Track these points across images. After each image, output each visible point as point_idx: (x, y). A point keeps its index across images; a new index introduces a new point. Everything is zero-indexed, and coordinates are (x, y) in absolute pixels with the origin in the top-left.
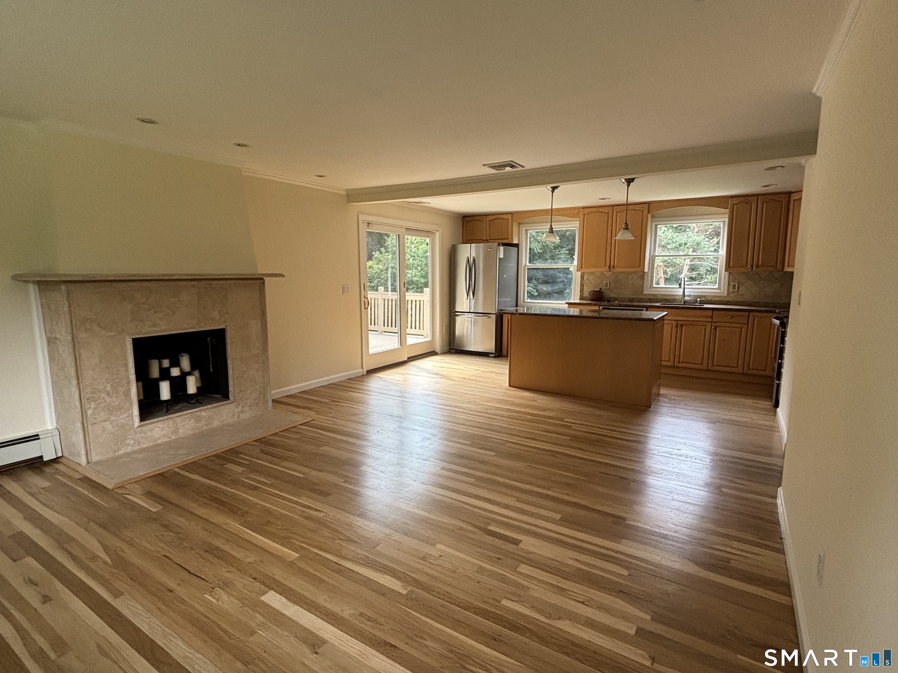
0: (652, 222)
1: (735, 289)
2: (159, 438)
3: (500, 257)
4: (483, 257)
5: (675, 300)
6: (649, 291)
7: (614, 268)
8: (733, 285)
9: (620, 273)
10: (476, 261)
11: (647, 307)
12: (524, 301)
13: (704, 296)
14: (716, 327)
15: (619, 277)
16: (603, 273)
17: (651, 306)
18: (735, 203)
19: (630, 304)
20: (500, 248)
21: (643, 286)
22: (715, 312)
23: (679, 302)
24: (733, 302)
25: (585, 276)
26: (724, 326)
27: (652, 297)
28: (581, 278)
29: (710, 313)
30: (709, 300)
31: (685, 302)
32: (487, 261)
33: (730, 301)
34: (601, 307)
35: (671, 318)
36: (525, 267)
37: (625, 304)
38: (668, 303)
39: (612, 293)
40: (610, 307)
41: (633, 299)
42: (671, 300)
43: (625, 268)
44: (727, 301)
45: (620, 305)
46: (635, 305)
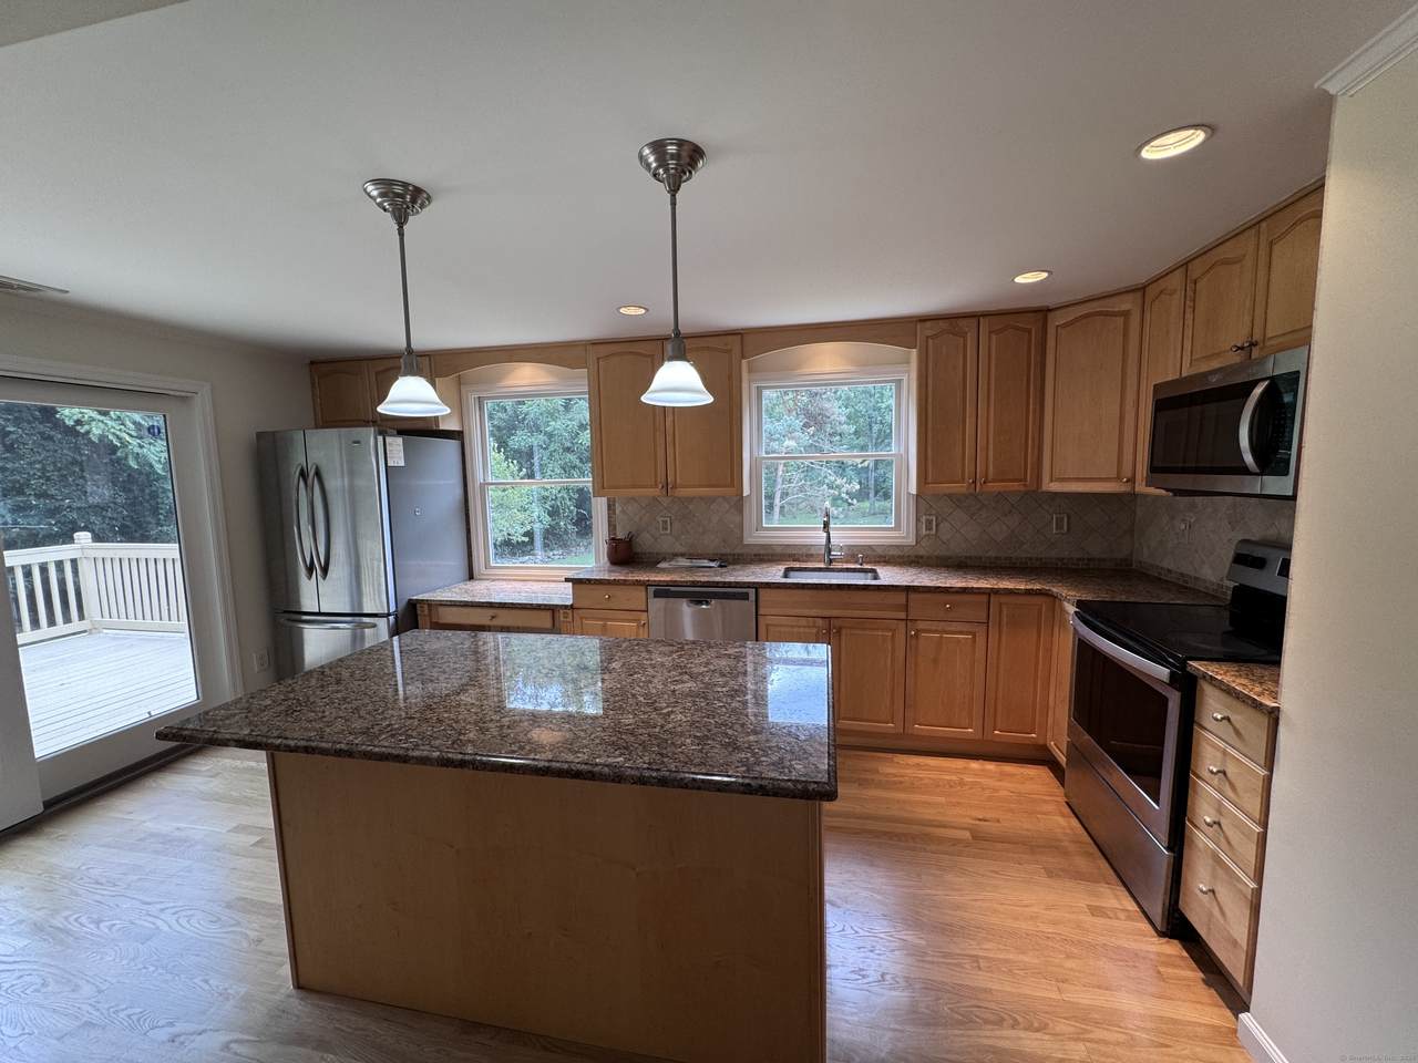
0: (751, 381)
1: (931, 529)
3: (390, 464)
4: (342, 465)
5: (809, 557)
6: (755, 537)
7: (674, 487)
8: (927, 520)
9: (691, 499)
10: (325, 476)
11: (758, 586)
12: (487, 566)
13: (869, 546)
14: (918, 631)
15: (691, 507)
16: (655, 499)
17: (767, 583)
18: (929, 333)
19: (718, 579)
20: (388, 440)
21: (741, 526)
22: (913, 596)
23: (820, 562)
24: (928, 558)
25: (617, 505)
26: (934, 628)
27: (762, 552)
28: (609, 510)
29: (901, 598)
30: (880, 556)
31: (831, 561)
32: (352, 473)
33: (922, 557)
34: (651, 589)
35: (813, 612)
36: (484, 486)
37: (706, 579)
38: (797, 565)
39: (677, 544)
40: (672, 589)
41: (722, 555)
42: (802, 555)
43: (700, 486)
44: (916, 557)
45: (694, 584)
46: (730, 582)
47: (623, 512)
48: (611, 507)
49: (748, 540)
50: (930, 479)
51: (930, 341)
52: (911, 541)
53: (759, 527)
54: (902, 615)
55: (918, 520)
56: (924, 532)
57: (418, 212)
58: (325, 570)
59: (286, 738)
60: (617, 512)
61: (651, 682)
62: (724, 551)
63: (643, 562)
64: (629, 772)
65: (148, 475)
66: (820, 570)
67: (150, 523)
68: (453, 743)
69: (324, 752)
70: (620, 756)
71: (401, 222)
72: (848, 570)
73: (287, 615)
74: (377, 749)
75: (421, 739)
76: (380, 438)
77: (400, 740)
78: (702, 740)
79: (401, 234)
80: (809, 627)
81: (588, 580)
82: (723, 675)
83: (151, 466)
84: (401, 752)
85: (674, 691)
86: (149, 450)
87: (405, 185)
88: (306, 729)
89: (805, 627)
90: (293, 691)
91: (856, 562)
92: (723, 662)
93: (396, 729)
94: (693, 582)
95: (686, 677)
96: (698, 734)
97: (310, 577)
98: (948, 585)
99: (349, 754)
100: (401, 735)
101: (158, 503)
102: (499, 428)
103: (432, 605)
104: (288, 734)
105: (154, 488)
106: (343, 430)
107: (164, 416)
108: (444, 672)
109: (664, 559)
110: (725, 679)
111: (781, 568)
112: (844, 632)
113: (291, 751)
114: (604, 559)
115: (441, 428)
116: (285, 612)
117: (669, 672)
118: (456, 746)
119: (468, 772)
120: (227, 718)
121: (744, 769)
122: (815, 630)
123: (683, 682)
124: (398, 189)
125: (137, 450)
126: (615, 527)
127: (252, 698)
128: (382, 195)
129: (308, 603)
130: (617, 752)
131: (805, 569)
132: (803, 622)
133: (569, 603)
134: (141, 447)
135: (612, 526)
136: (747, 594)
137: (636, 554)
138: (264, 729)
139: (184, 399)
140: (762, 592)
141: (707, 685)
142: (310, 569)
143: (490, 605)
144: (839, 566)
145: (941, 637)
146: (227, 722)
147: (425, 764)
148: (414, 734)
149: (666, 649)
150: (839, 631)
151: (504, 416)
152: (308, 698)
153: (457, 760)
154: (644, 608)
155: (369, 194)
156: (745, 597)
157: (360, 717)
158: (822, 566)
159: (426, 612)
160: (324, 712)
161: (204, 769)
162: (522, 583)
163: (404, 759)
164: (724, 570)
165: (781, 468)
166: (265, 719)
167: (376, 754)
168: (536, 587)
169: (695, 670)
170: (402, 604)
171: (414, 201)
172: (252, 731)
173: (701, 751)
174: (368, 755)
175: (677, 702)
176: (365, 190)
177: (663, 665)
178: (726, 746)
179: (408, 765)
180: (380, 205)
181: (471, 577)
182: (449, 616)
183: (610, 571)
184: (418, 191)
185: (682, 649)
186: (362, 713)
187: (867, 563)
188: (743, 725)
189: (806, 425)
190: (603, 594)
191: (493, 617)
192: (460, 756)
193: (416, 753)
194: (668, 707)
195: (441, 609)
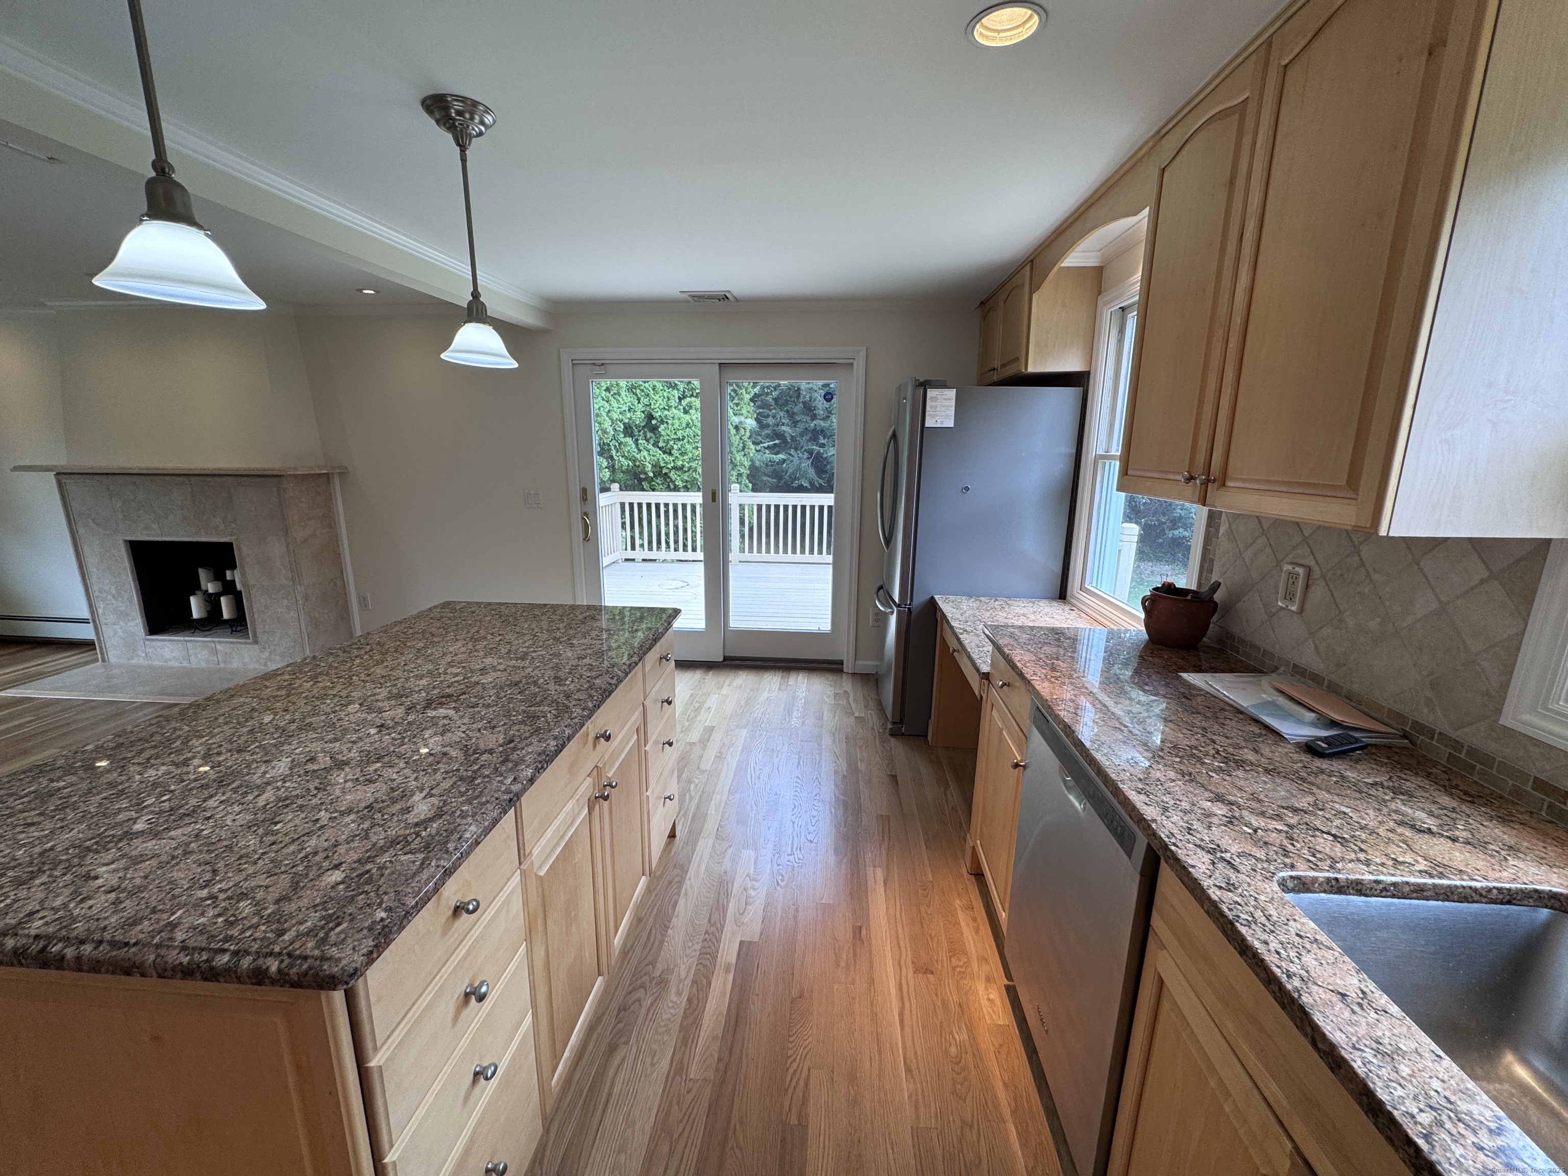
2: (170, 660)
3: (928, 424)
10: (898, 439)
12: (1082, 586)
20: (932, 393)
36: (1099, 460)
39: (1310, 645)
40: (1050, 721)
48: (1213, 519)
49: (1523, 717)
58: (888, 542)
76: (919, 392)
115: (1033, 369)
133: (988, 668)
181: (1063, 596)
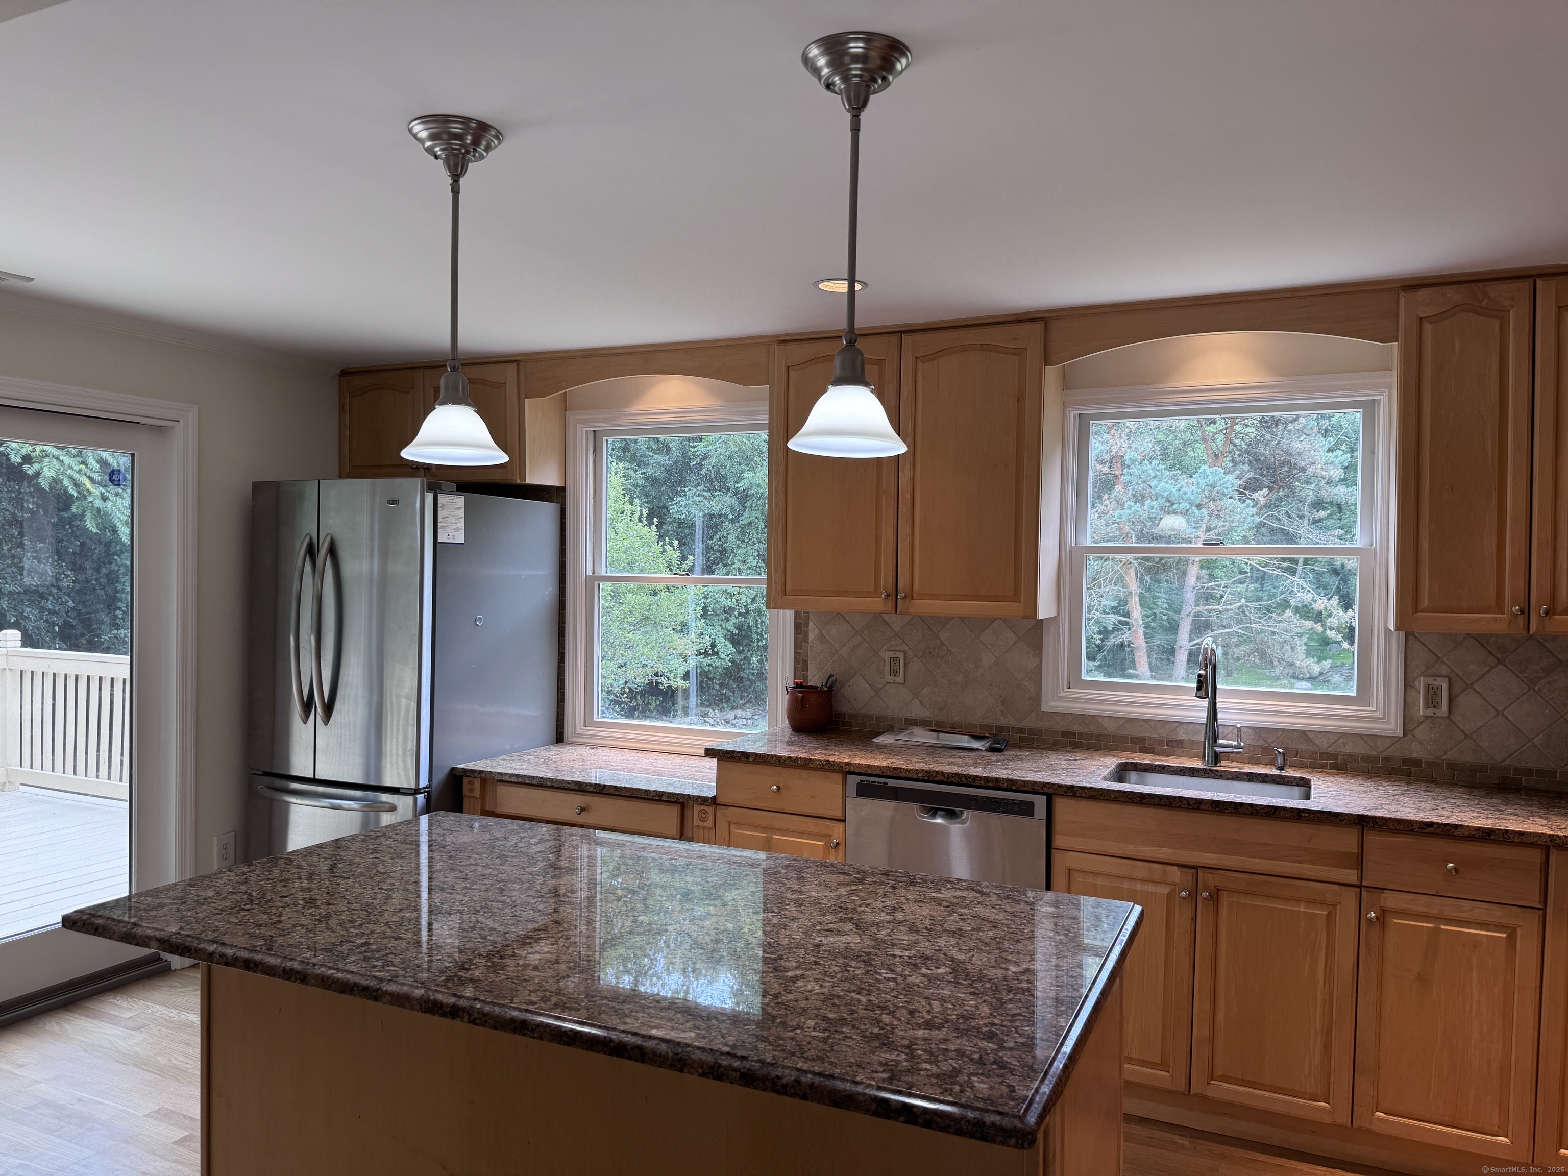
0: (1064, 405)
1: (1436, 706)
3: (442, 538)
4: (372, 538)
5: (1174, 745)
6: (1066, 699)
7: (909, 596)
8: (1428, 687)
9: (944, 621)
10: (344, 554)
11: (1052, 792)
12: (588, 720)
13: (1303, 733)
14: (1383, 914)
15: (944, 636)
16: (878, 616)
17: (1072, 787)
18: (1426, 311)
19: (978, 771)
20: (443, 499)
21: (1037, 673)
22: (1372, 838)
23: (1195, 756)
24: (1430, 764)
25: (811, 624)
26: (1421, 909)
27: (1076, 728)
28: (796, 633)
29: (1348, 841)
30: (1323, 755)
31: (1217, 758)
32: (385, 554)
33: (1417, 763)
34: (853, 780)
35: (1163, 853)
36: (593, 582)
37: (953, 769)
38: (1147, 759)
39: (916, 702)
40: (892, 783)
41: (1001, 729)
42: (1160, 742)
43: (956, 597)
44: (1405, 761)
45: (930, 777)
46: (997, 780)
47: (822, 638)
48: (800, 628)
49: (1050, 704)
50: (1425, 602)
51: (1428, 328)
52: (1393, 726)
53: (1074, 680)
54: (1351, 876)
55: (1408, 685)
56: (1421, 710)
57: (482, 157)
58: (329, 709)
59: (224, 944)
60: (811, 636)
61: (785, 927)
62: (1003, 722)
63: (850, 732)
64: (697, 1055)
65: (108, 545)
66: (1192, 772)
67: (102, 622)
68: (447, 980)
69: (270, 971)
70: (691, 1030)
71: (457, 171)
72: (1251, 778)
73: (268, 780)
74: (340, 975)
75: (405, 969)
76: (429, 497)
77: (375, 966)
78: (832, 1026)
79: (456, 191)
80: (1154, 882)
81: (743, 753)
82: (914, 929)
83: (114, 530)
84: (373, 983)
85: (818, 946)
86: (115, 503)
87: (466, 121)
88: (251, 936)
89: (1143, 881)
90: (246, 882)
91: (1272, 763)
92: (925, 910)
93: (373, 951)
94: (928, 772)
95: (848, 926)
96: (831, 1015)
97: (305, 720)
98: (1452, 821)
99: (302, 977)
100: (377, 959)
101: (117, 592)
102: (654, 481)
103: (488, 780)
104: (226, 939)
105: (114, 567)
106: (379, 481)
107: (133, 455)
108: (465, 879)
109: (890, 729)
110: (914, 937)
111: (1111, 763)
112: (1225, 898)
113: (227, 964)
114: (783, 723)
115: (529, 481)
116: (266, 774)
117: (824, 915)
118: (450, 985)
119: (460, 1026)
120: (153, 909)
121: (885, 1076)
122: (1165, 890)
123: (840, 933)
124: (456, 128)
125: (98, 503)
126: (805, 662)
127: (190, 885)
128: (432, 137)
129: (301, 765)
130: (689, 1025)
131: (1162, 769)
132: (1141, 869)
133: (711, 793)
134: (104, 499)
135: (800, 662)
136: (1031, 805)
137: (840, 715)
138: (198, 928)
139: (160, 430)
140: (1062, 805)
141: (879, 943)
142: (308, 706)
143: (580, 788)
144: (1234, 767)
145: (1437, 931)
146: (153, 913)
147: (402, 1006)
148: (397, 960)
149: (832, 879)
150: (1215, 896)
151: (663, 459)
152: (264, 894)
153: (447, 1005)
154: (838, 813)
155: (415, 136)
156: (1027, 810)
157: (328, 929)
158: (1198, 764)
159: (477, 793)
160: (280, 915)
161: (127, 1015)
162: (640, 755)
163: (372, 994)
164: (994, 756)
165: (1193, 571)
166: (201, 915)
167: (337, 981)
168: (664, 762)
169: (869, 917)
170: (441, 775)
171: (476, 143)
172: (181, 929)
173: (825, 1040)
174: (326, 983)
175: (816, 963)
176: (410, 130)
177: (817, 902)
178: (868, 1038)
179: (378, 1005)
180: (430, 150)
181: (559, 738)
182: (512, 800)
183: (790, 743)
184: (483, 127)
185: (861, 881)
186: (333, 923)
187: (1294, 766)
188: (912, 1013)
189: (1251, 486)
190: (769, 780)
191: (583, 809)
192: (453, 1000)
193: (392, 988)
194: (797, 968)
195: (502, 790)
